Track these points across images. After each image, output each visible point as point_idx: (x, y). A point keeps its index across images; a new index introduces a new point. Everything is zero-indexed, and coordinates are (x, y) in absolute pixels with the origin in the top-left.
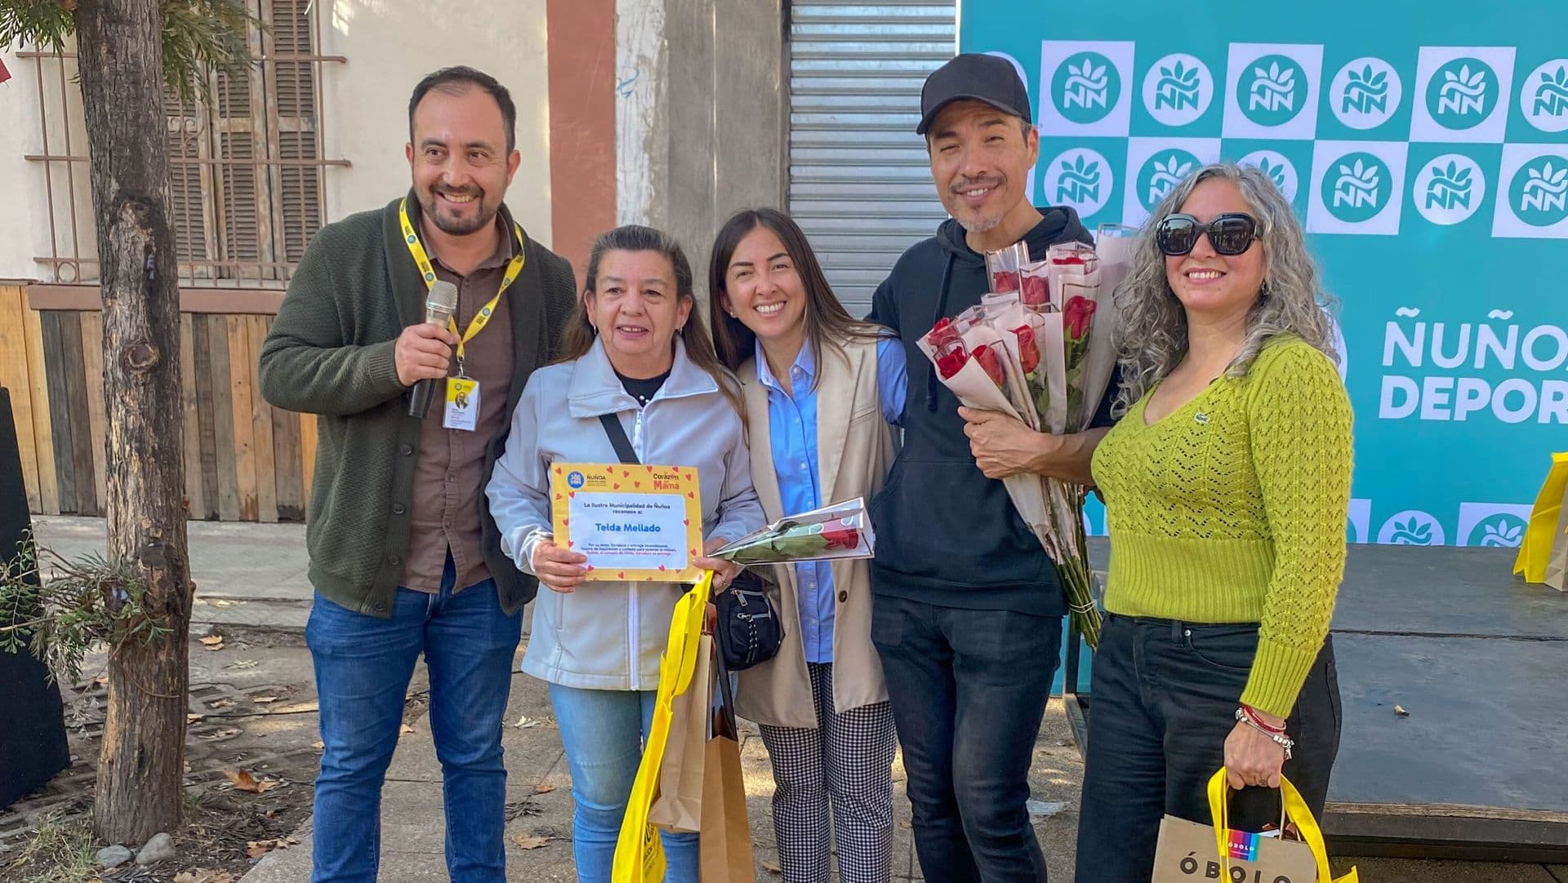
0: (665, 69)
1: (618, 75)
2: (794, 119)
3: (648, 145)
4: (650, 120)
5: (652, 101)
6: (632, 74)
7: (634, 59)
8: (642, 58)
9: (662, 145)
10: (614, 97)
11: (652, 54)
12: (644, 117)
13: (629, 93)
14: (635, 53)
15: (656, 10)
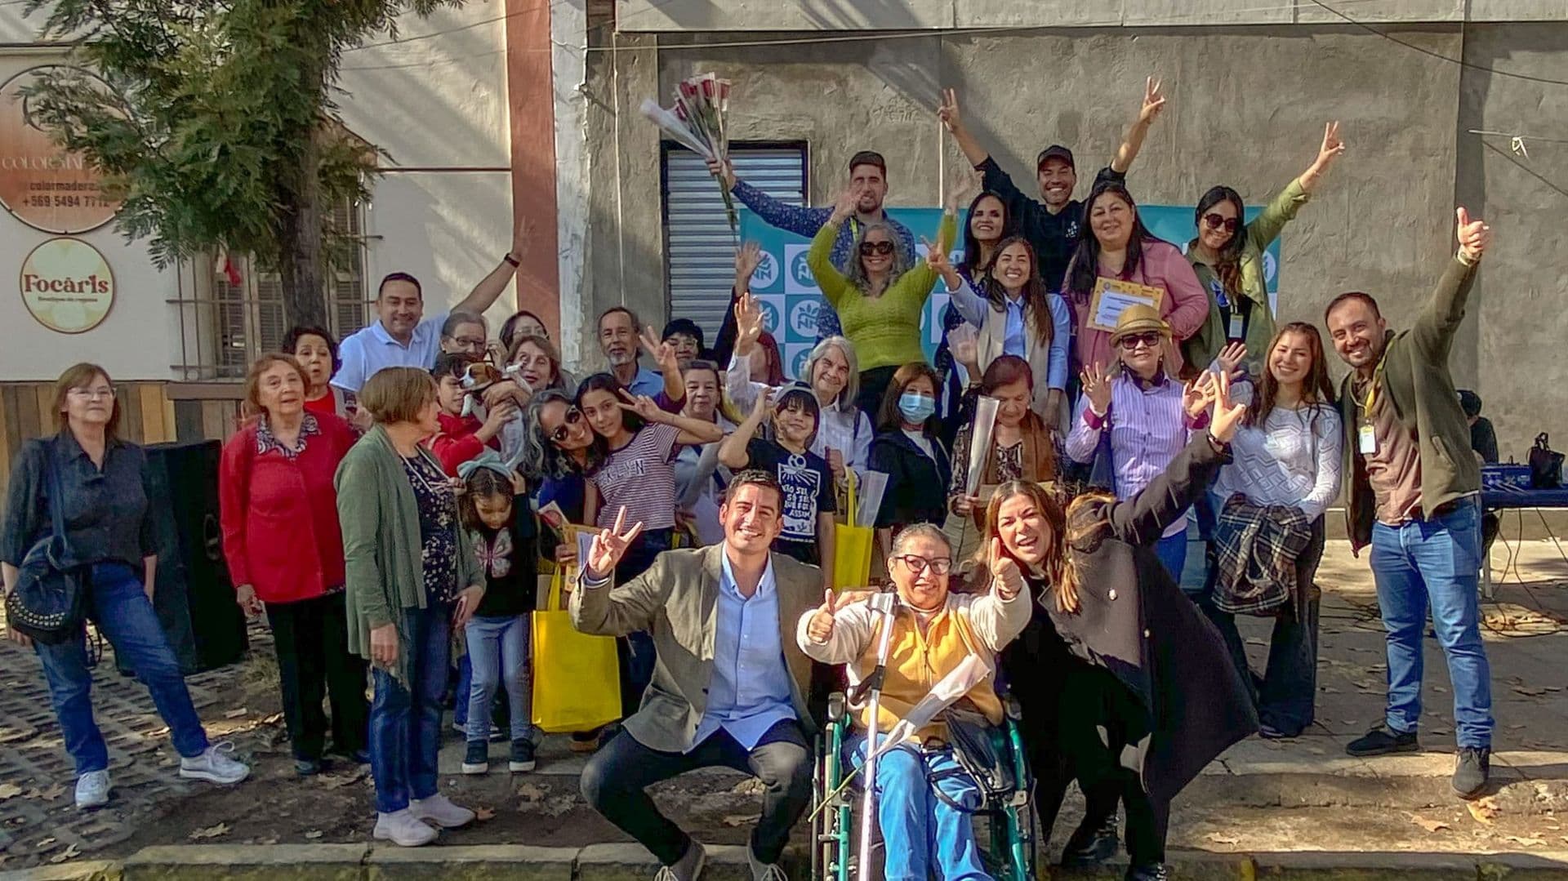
0: (590, 242)
1: (560, 246)
2: (673, 271)
3: (579, 289)
4: (581, 273)
5: (581, 262)
6: (568, 245)
7: (569, 236)
8: (575, 236)
9: (588, 288)
10: (557, 260)
11: (582, 234)
12: (577, 271)
13: (567, 257)
14: (570, 233)
15: (582, 207)
